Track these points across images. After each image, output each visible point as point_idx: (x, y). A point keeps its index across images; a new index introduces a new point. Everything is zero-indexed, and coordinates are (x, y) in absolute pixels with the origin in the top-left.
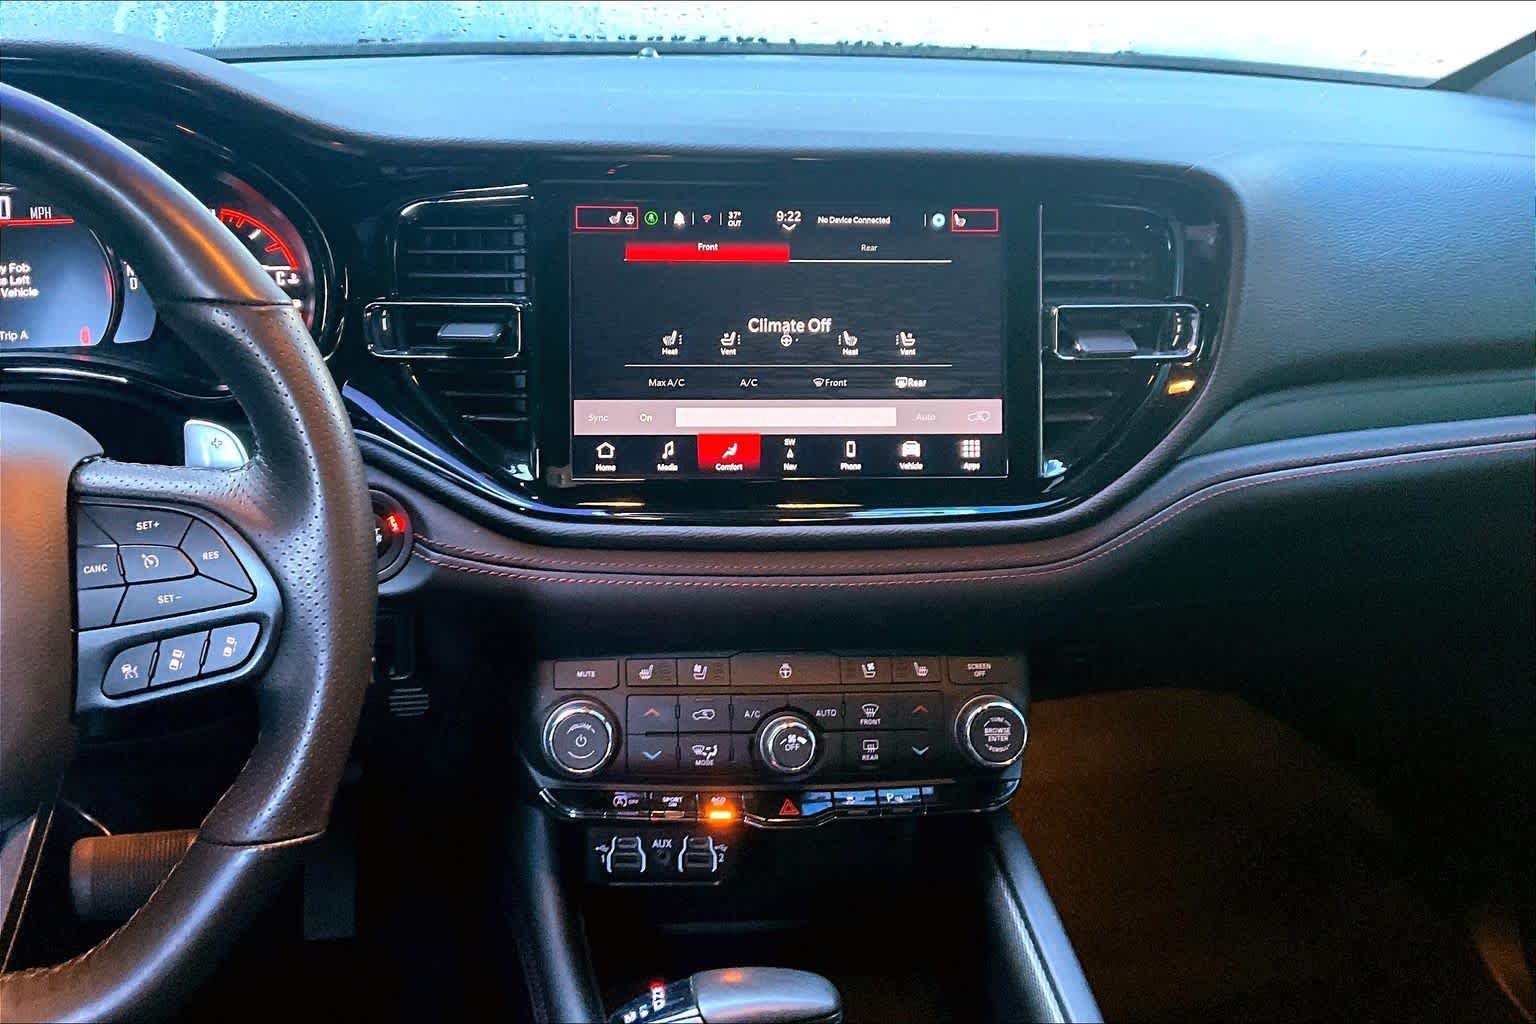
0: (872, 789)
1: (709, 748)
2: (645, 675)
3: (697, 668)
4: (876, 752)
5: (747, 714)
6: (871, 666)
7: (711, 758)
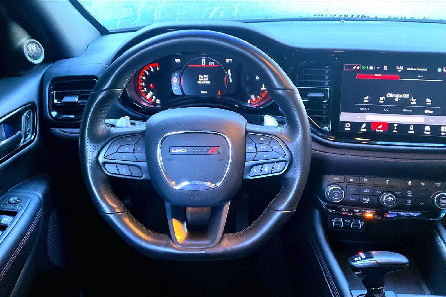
0: (408, 212)
1: (367, 199)
2: (351, 180)
3: (365, 179)
4: (410, 203)
5: (378, 192)
6: (410, 182)
7: (368, 201)
